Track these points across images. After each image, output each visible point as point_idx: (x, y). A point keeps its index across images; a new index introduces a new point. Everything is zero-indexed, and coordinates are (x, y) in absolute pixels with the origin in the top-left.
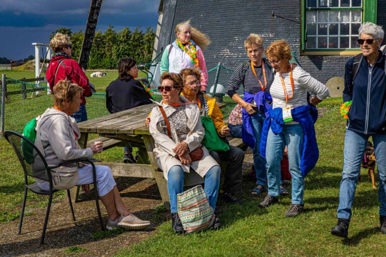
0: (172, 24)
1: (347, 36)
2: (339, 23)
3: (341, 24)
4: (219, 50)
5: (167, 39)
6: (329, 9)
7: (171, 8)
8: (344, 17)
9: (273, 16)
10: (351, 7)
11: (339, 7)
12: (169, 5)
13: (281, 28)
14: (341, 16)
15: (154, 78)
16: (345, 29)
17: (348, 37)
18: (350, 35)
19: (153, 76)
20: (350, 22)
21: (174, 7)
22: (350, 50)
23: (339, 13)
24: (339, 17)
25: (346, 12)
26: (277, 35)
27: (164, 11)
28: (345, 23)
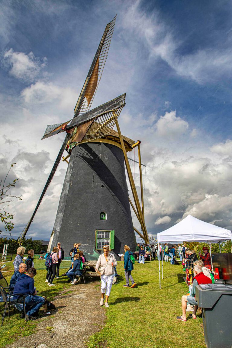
6: (102, 238)
9: (88, 239)
11: (104, 238)
12: (56, 235)
13: (90, 243)
21: (58, 235)
23: (104, 240)
25: (106, 239)
26: (89, 245)
27: (54, 236)
28: (106, 242)
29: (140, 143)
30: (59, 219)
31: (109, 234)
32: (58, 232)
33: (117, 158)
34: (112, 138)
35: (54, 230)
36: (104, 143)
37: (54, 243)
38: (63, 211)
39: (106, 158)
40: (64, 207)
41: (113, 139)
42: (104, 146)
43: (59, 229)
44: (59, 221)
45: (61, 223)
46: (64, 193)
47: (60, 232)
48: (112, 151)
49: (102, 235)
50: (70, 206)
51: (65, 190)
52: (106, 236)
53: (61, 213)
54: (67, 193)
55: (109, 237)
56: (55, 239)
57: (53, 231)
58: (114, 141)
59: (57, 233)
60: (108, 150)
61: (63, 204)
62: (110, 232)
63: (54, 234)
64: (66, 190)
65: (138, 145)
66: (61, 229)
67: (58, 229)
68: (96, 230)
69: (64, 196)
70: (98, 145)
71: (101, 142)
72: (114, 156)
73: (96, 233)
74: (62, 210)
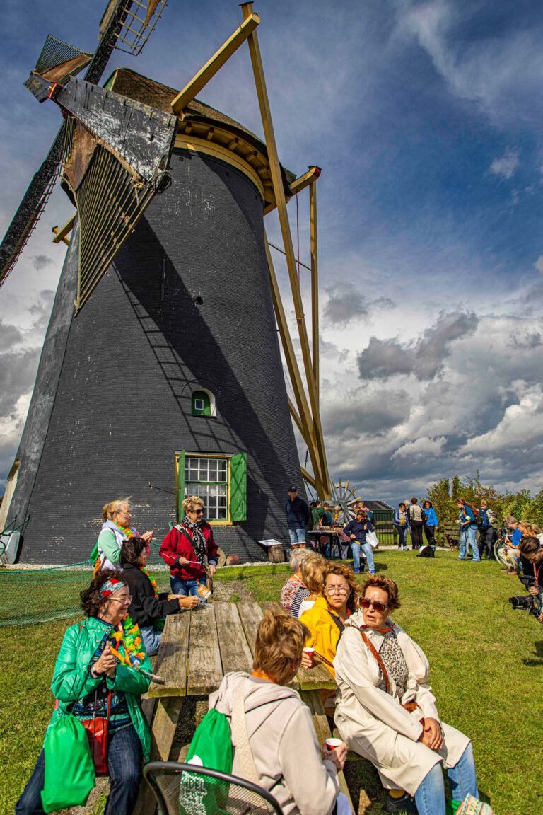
0: (30, 492)
1: (214, 507)
2: (208, 495)
3: (210, 497)
4: (92, 520)
5: (23, 507)
6: (199, 483)
7: (30, 475)
8: (212, 490)
9: (150, 486)
10: (218, 481)
11: (208, 481)
12: (28, 472)
13: (157, 499)
14: (209, 488)
15: (6, 549)
16: (213, 501)
17: (216, 509)
18: (217, 507)
19: (5, 547)
20: (217, 495)
21: (34, 474)
22: (217, 521)
23: (208, 487)
24: (208, 491)
25: (213, 485)
26: (153, 505)
27: (18, 478)
28: (212, 495)
29: (317, 174)
30: (37, 415)
31: (223, 466)
32: (34, 462)
33: (245, 212)
34: (231, 141)
35: (21, 456)
36: (201, 155)
37: (17, 501)
38: (53, 386)
39: (210, 208)
40: (55, 373)
41: (234, 146)
42: (202, 163)
43: (38, 451)
44: (38, 425)
45: (44, 431)
46: (58, 325)
47: (41, 462)
48: (227, 186)
49: (199, 470)
50: (78, 368)
51: (59, 317)
52: (213, 475)
53: (44, 394)
54: (68, 323)
55: (223, 476)
56: (22, 487)
57: (17, 460)
58: (235, 151)
59: (31, 465)
60: (215, 178)
61: (53, 362)
62: (228, 459)
63: (20, 471)
64: (62, 315)
65: (309, 183)
66: (44, 451)
67: (34, 451)
68: (176, 453)
69: (56, 336)
70: (181, 159)
71: (191, 147)
72: (236, 206)
73: (177, 464)
74: (48, 385)
